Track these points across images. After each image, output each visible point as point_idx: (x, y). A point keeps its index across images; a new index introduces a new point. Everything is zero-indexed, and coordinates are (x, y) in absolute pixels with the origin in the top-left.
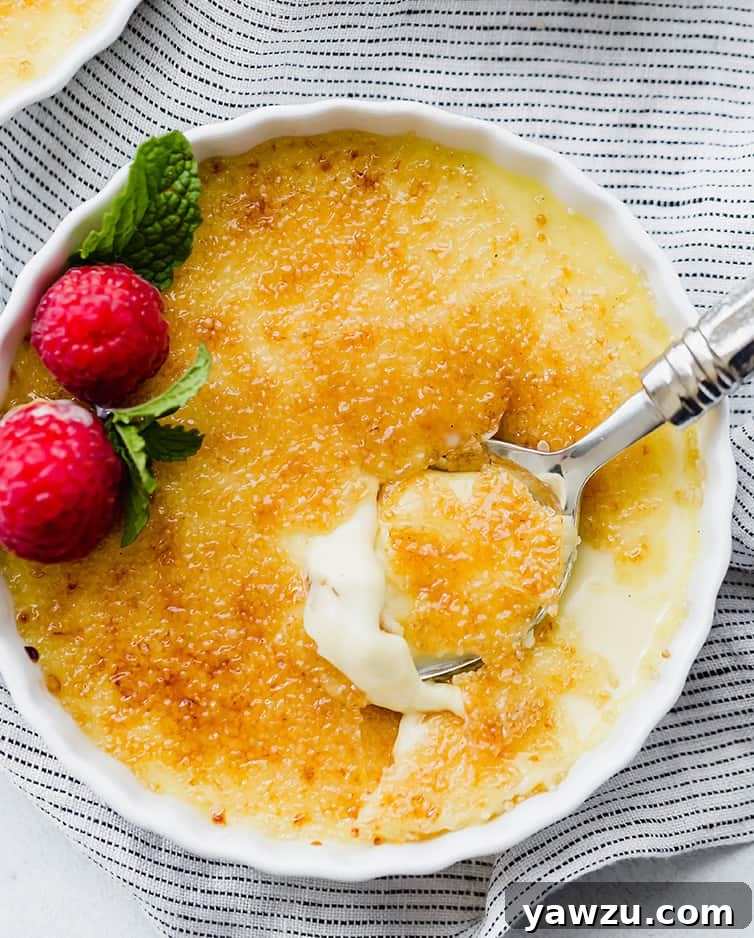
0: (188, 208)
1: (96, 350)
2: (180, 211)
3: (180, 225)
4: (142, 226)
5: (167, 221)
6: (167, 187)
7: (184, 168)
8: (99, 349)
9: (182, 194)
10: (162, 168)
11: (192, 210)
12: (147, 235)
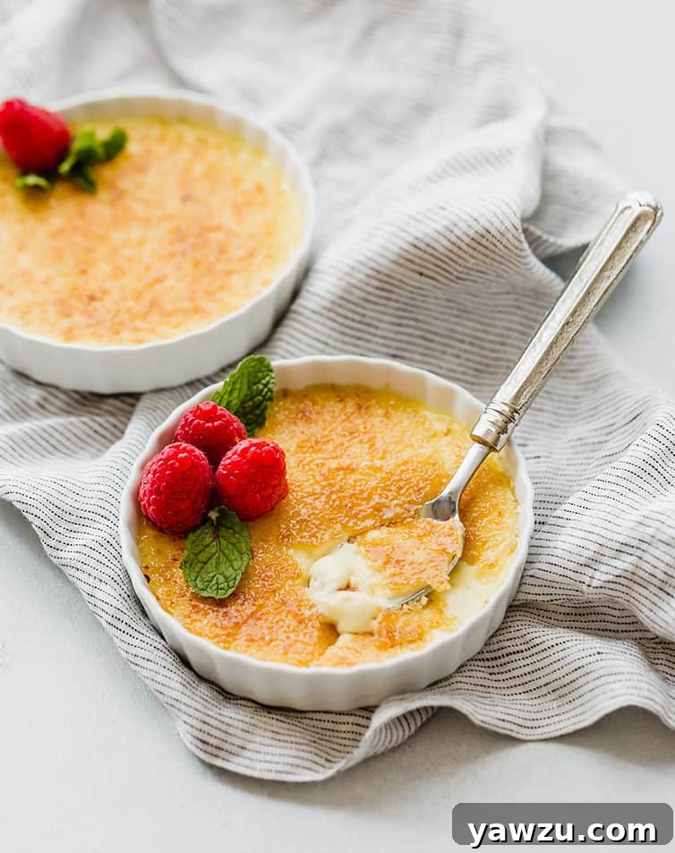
0: (267, 392)
1: (207, 425)
2: (263, 393)
3: (262, 402)
4: (243, 403)
5: (256, 399)
6: (258, 382)
7: (267, 375)
8: (210, 425)
9: (265, 385)
10: (256, 373)
11: (269, 394)
12: (244, 408)
